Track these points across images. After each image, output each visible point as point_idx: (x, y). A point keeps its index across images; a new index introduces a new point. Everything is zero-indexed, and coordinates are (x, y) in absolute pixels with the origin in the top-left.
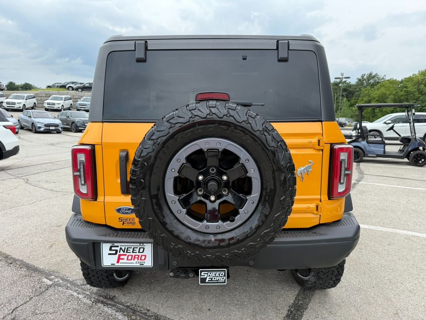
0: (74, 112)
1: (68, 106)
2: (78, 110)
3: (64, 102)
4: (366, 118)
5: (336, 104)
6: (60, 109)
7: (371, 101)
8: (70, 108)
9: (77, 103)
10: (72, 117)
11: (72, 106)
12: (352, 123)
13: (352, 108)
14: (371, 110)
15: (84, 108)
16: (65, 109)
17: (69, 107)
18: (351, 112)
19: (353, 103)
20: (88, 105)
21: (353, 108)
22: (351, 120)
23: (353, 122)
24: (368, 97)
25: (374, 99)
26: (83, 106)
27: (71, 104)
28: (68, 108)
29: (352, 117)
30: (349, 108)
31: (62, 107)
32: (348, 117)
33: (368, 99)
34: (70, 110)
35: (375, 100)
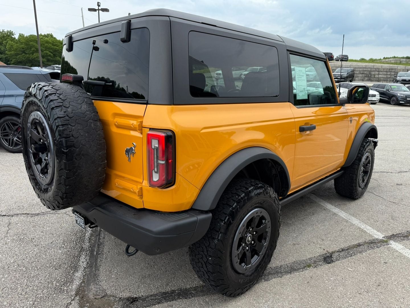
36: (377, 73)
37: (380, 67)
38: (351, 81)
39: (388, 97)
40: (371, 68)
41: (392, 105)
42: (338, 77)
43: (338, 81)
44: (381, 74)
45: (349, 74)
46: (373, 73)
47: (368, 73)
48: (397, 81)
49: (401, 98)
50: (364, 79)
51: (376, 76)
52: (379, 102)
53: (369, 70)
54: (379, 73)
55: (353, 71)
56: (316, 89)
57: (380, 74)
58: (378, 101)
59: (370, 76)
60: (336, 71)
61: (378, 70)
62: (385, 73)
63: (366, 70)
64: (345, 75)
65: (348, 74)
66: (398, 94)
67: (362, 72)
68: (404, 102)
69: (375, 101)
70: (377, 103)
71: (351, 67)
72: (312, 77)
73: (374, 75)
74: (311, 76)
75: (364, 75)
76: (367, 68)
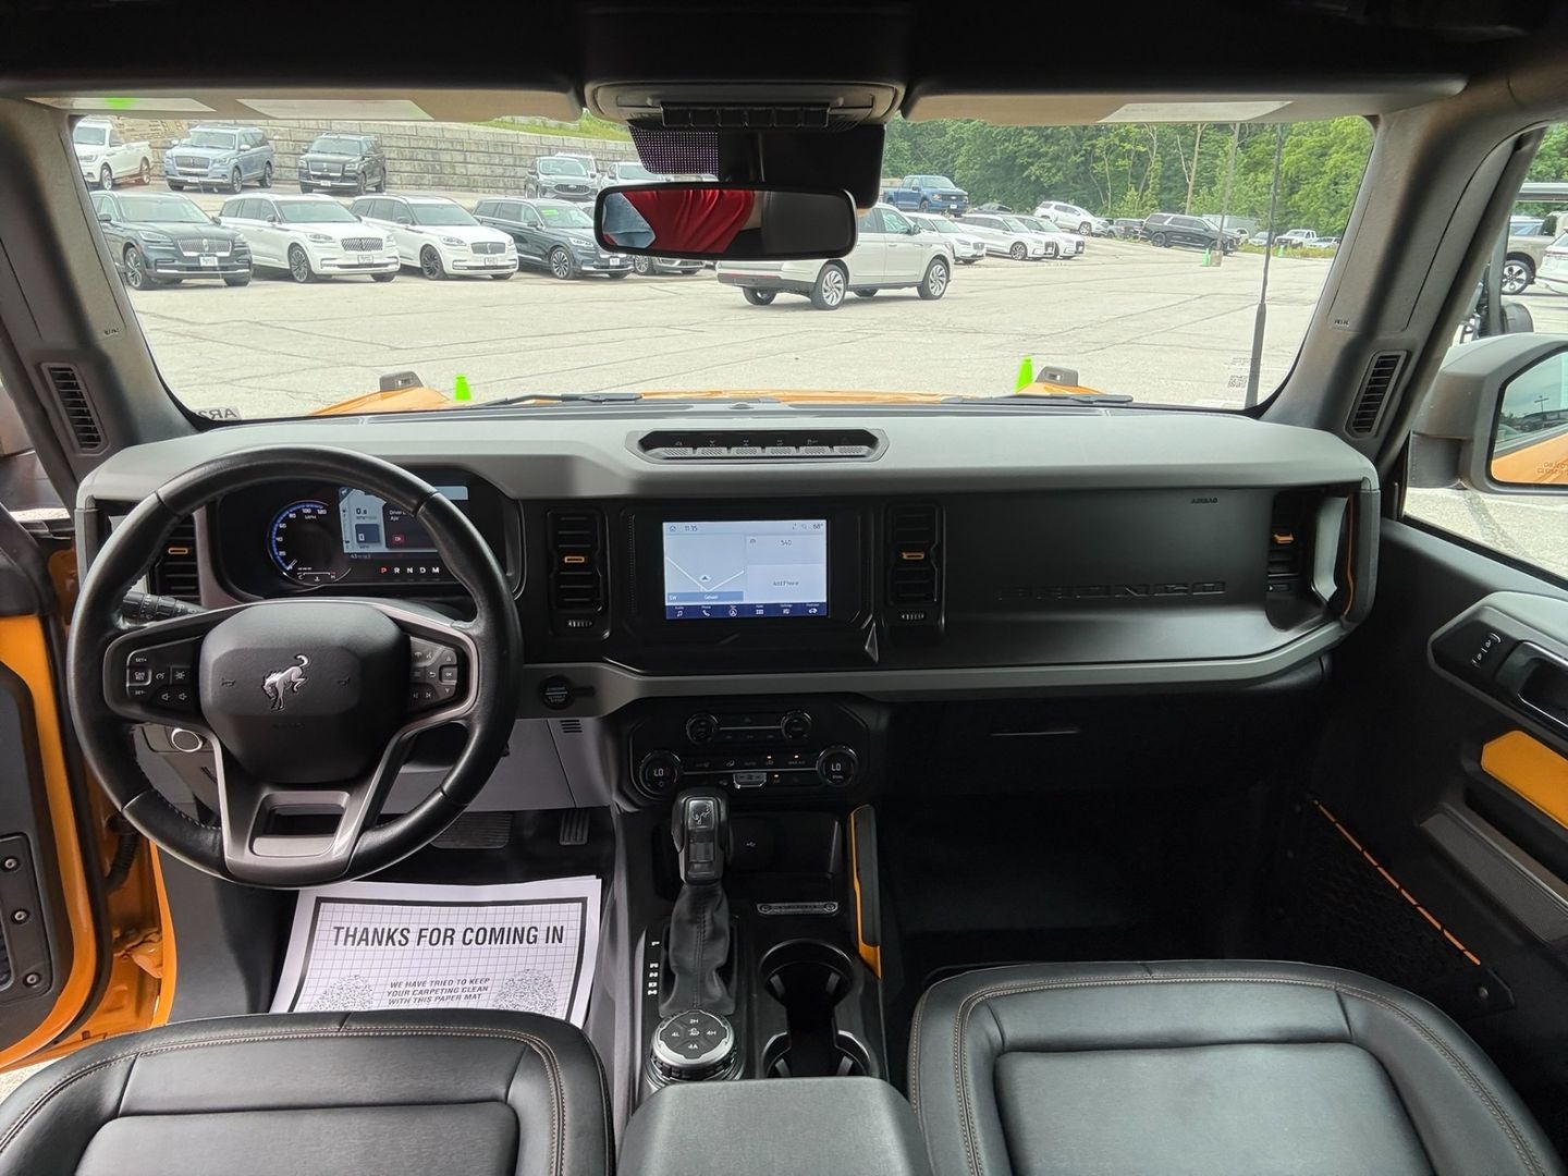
0: (156, 196)
1: (134, 168)
2: (177, 186)
3: (111, 150)
4: (1308, 216)
5: (1199, 159)
6: (97, 180)
7: (1330, 152)
8: (140, 174)
9: (169, 152)
10: (123, 219)
11: (149, 169)
12: (1252, 236)
13: (1256, 175)
14: (1329, 185)
15: (197, 175)
16: (118, 182)
17: (137, 171)
18: (1251, 193)
19: (1259, 156)
20: (214, 161)
21: (1261, 177)
22: (1250, 223)
23: (1258, 231)
24: (1320, 135)
25: (1343, 142)
26: (194, 166)
27: (145, 159)
28: (131, 176)
29: (1253, 212)
30: (1243, 178)
31: (106, 173)
32: (1236, 214)
33: (1321, 141)
34: (140, 183)
35: (1345, 147)
36: (460, 157)
37: (464, 136)
38: (379, 189)
39: (541, 253)
40: (436, 140)
41: (556, 277)
42: (329, 171)
43: (332, 187)
44: (472, 160)
45: (366, 159)
46: (446, 157)
47: (429, 157)
48: (543, 191)
49: (582, 254)
50: (422, 178)
51: (460, 169)
52: (519, 270)
53: (431, 146)
54: (465, 159)
55: (377, 147)
56: (274, 227)
57: (468, 160)
58: (514, 266)
59: (438, 168)
60: (314, 147)
61: (458, 148)
62: (484, 158)
63: (420, 144)
64: (354, 163)
65: (363, 159)
66: (572, 240)
67: (407, 153)
68: (593, 269)
69: (507, 267)
70: (512, 274)
71: (368, 134)
72: (224, 171)
73: (452, 164)
74: (216, 165)
75: (419, 165)
76: (422, 138)
